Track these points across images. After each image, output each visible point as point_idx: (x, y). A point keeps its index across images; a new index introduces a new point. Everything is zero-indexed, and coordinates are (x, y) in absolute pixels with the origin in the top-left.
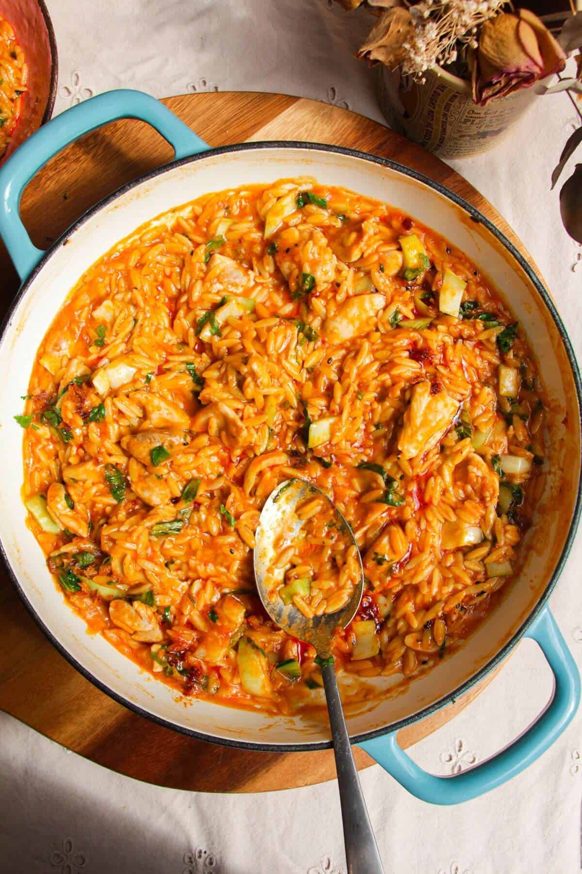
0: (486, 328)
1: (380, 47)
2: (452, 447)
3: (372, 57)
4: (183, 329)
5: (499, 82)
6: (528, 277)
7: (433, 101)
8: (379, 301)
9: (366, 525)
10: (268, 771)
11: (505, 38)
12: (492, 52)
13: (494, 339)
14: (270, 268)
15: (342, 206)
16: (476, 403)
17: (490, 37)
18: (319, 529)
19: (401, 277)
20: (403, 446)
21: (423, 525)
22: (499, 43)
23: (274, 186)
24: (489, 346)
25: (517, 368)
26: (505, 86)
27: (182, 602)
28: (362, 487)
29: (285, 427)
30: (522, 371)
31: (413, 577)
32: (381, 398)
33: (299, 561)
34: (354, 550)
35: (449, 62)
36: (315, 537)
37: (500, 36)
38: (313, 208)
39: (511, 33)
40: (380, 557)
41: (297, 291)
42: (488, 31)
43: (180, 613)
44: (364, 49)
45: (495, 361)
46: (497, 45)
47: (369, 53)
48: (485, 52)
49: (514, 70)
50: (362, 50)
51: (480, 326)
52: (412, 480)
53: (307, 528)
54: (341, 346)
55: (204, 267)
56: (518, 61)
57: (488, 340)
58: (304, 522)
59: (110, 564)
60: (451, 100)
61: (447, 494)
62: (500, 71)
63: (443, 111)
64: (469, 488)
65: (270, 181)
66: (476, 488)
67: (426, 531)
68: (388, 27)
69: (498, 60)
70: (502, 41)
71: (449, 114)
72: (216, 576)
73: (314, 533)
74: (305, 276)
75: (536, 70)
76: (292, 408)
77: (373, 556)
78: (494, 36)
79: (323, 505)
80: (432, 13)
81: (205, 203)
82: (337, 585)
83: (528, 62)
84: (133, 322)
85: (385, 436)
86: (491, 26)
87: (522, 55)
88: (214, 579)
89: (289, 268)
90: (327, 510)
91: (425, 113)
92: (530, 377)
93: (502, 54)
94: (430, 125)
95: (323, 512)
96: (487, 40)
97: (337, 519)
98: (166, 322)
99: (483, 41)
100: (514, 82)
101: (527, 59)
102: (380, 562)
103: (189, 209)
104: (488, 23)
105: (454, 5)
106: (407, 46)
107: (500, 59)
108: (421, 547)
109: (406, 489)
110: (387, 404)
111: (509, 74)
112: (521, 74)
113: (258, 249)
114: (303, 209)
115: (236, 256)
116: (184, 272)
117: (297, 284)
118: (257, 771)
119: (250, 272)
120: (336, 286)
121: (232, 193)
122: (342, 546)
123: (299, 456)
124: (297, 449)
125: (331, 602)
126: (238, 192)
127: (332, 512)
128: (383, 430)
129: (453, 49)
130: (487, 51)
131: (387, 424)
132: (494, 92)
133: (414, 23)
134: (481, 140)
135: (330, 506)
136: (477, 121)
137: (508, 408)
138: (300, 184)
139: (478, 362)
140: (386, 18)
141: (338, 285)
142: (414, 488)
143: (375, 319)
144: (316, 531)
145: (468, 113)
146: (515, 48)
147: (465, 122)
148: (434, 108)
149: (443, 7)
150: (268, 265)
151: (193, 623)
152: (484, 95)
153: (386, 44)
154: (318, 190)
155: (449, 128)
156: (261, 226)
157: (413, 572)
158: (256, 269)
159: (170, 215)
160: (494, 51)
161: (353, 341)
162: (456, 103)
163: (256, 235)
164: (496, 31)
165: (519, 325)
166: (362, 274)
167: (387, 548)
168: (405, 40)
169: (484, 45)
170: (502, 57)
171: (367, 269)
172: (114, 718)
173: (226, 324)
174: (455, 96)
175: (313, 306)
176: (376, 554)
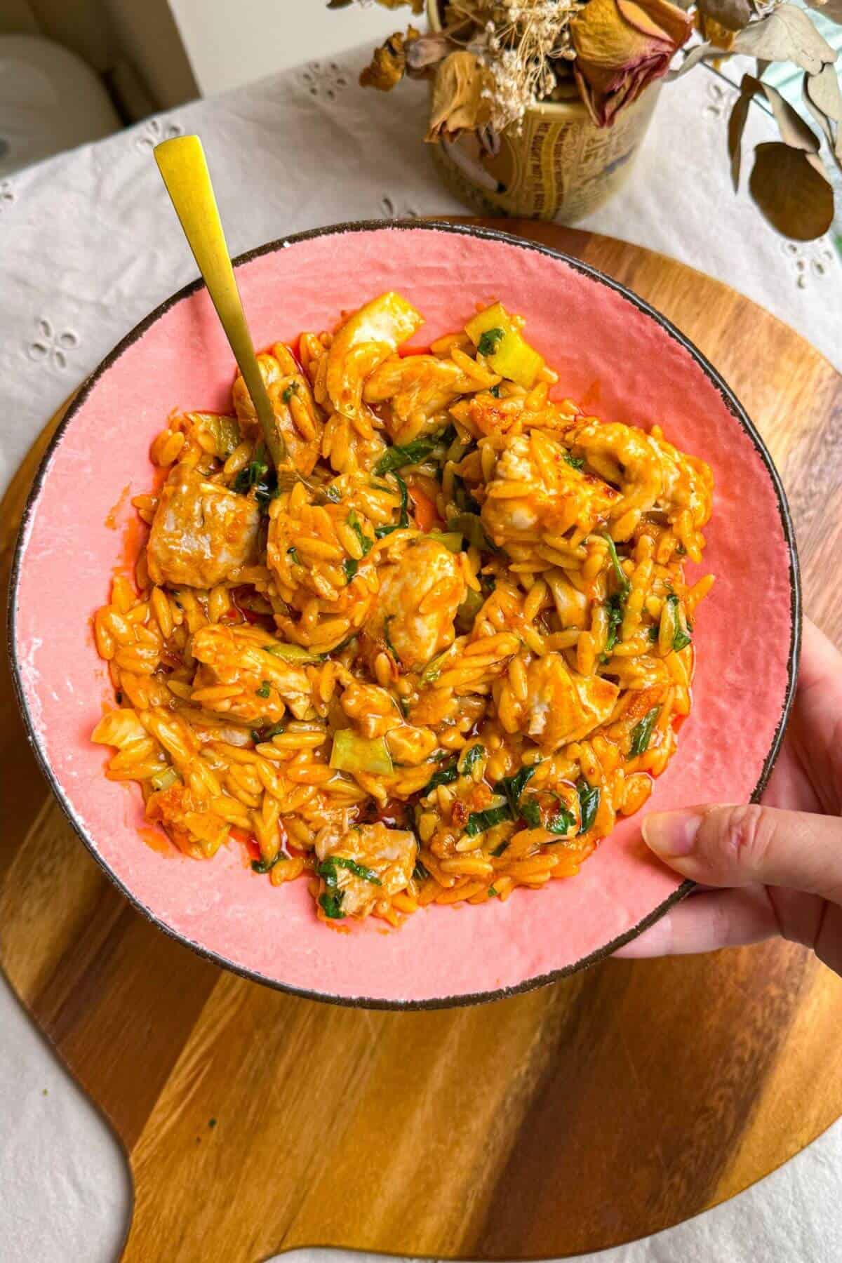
1: (455, 111)
3: (451, 128)
5: (623, 86)
7: (535, 151)
10: (738, 1152)
11: (607, 29)
12: (599, 54)
17: (588, 36)
22: (603, 36)
26: (631, 89)
35: (549, 91)
37: (600, 29)
39: (613, 19)
42: (580, 29)
44: (436, 123)
46: (602, 42)
47: (444, 124)
48: (588, 57)
49: (638, 62)
50: (434, 126)
56: (637, 48)
60: (561, 137)
62: (619, 72)
63: (553, 159)
68: (455, 81)
69: (611, 60)
70: (605, 34)
71: (562, 158)
75: (666, 48)
78: (591, 32)
80: (502, 41)
83: (653, 44)
86: (582, 22)
87: (640, 39)
91: (529, 172)
93: (615, 49)
94: (539, 186)
96: (584, 41)
99: (580, 46)
100: (641, 77)
101: (648, 41)
104: (575, 21)
105: (528, 16)
106: (487, 93)
107: (613, 56)
111: (632, 70)
112: (648, 62)
118: (723, 1161)
129: (548, 72)
130: (591, 55)
132: (619, 101)
133: (482, 62)
134: (611, 176)
136: (601, 151)
140: (446, 72)
145: (588, 145)
146: (627, 35)
147: (586, 161)
148: (539, 160)
149: (515, 26)
152: (608, 112)
153: (459, 103)
155: (566, 179)
160: (601, 50)
162: (569, 138)
164: (591, 25)
168: (481, 88)
169: (584, 49)
170: (614, 53)
172: (485, 1177)
174: (565, 130)
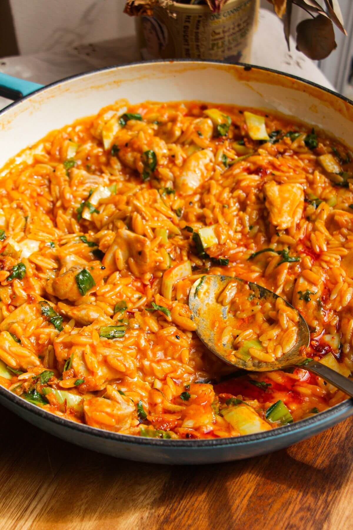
0: (293, 140)
2: (314, 213)
4: (66, 223)
6: (301, 82)
8: (209, 153)
9: (280, 285)
13: (303, 143)
14: (117, 166)
15: (154, 115)
16: (315, 186)
18: (243, 303)
19: (216, 136)
20: (276, 221)
21: (325, 265)
23: (100, 115)
24: (302, 150)
25: (330, 153)
27: (151, 396)
28: (261, 268)
29: (178, 251)
30: (335, 154)
31: (341, 302)
32: (243, 207)
33: (238, 332)
34: (280, 302)
36: (243, 311)
38: (132, 122)
40: (304, 293)
41: (145, 169)
43: (153, 405)
45: (312, 157)
51: (288, 140)
52: (297, 245)
53: (233, 309)
54: (195, 194)
55: (67, 178)
57: (300, 147)
58: (228, 307)
59: (72, 368)
61: (330, 242)
63: (195, 43)
64: (345, 231)
65: (95, 112)
66: (349, 227)
67: (331, 268)
72: (172, 372)
73: (241, 308)
74: (147, 153)
76: (177, 235)
77: (298, 296)
79: (237, 286)
81: (52, 139)
82: (282, 330)
84: (24, 220)
85: (260, 231)
88: (172, 375)
89: (132, 156)
90: (243, 287)
92: (343, 154)
95: (240, 291)
97: (254, 291)
98: (50, 224)
102: (306, 298)
103: (41, 147)
108: (333, 281)
109: (297, 252)
110: (249, 209)
113: (103, 159)
114: (127, 126)
115: (88, 169)
116: (52, 186)
117: (144, 162)
119: (103, 175)
120: (172, 158)
121: (70, 130)
122: (269, 306)
123: (200, 269)
124: (196, 264)
125: (284, 343)
126: (74, 127)
127: (247, 287)
128: (257, 228)
131: (257, 223)
135: (243, 283)
137: (341, 179)
138: (117, 110)
139: (301, 164)
141: (173, 156)
142: (300, 248)
143: (212, 164)
144: (242, 306)
147: (212, 49)
148: (188, 45)
150: (115, 163)
151: (169, 409)
154: (131, 110)
156: (100, 144)
157: (338, 299)
158: (107, 171)
159: (28, 152)
161: (202, 187)
163: (99, 151)
165: (316, 129)
166: (187, 146)
167: (306, 283)
171: (189, 140)
173: (100, 204)
174: (199, 21)
175: (161, 175)
176: (300, 293)
